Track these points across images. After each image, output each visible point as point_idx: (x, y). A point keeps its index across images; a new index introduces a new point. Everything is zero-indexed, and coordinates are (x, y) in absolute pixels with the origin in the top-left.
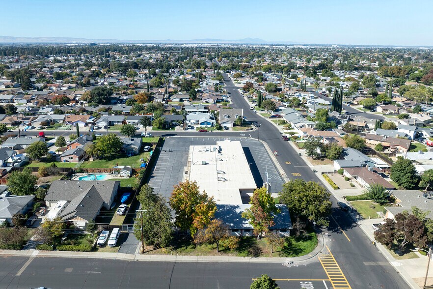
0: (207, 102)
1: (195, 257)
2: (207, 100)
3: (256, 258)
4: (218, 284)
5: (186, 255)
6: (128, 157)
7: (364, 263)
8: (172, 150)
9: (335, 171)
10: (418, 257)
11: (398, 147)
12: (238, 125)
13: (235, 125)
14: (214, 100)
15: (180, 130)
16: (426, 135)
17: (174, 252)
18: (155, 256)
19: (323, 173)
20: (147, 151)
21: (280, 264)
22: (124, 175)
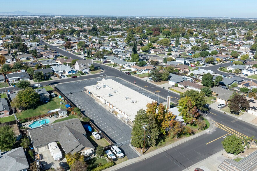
0: (49, 58)
1: (170, 145)
2: (48, 57)
3: (195, 135)
4: (197, 152)
5: (165, 146)
6: (46, 103)
7: (232, 122)
8: (72, 92)
9: (173, 86)
10: (244, 113)
11: (185, 69)
12: (92, 70)
13: (90, 70)
14: (54, 56)
15: (56, 79)
16: (187, 62)
17: (157, 147)
18: (151, 153)
19: (169, 88)
20: (55, 97)
21: (206, 134)
22: (63, 115)
